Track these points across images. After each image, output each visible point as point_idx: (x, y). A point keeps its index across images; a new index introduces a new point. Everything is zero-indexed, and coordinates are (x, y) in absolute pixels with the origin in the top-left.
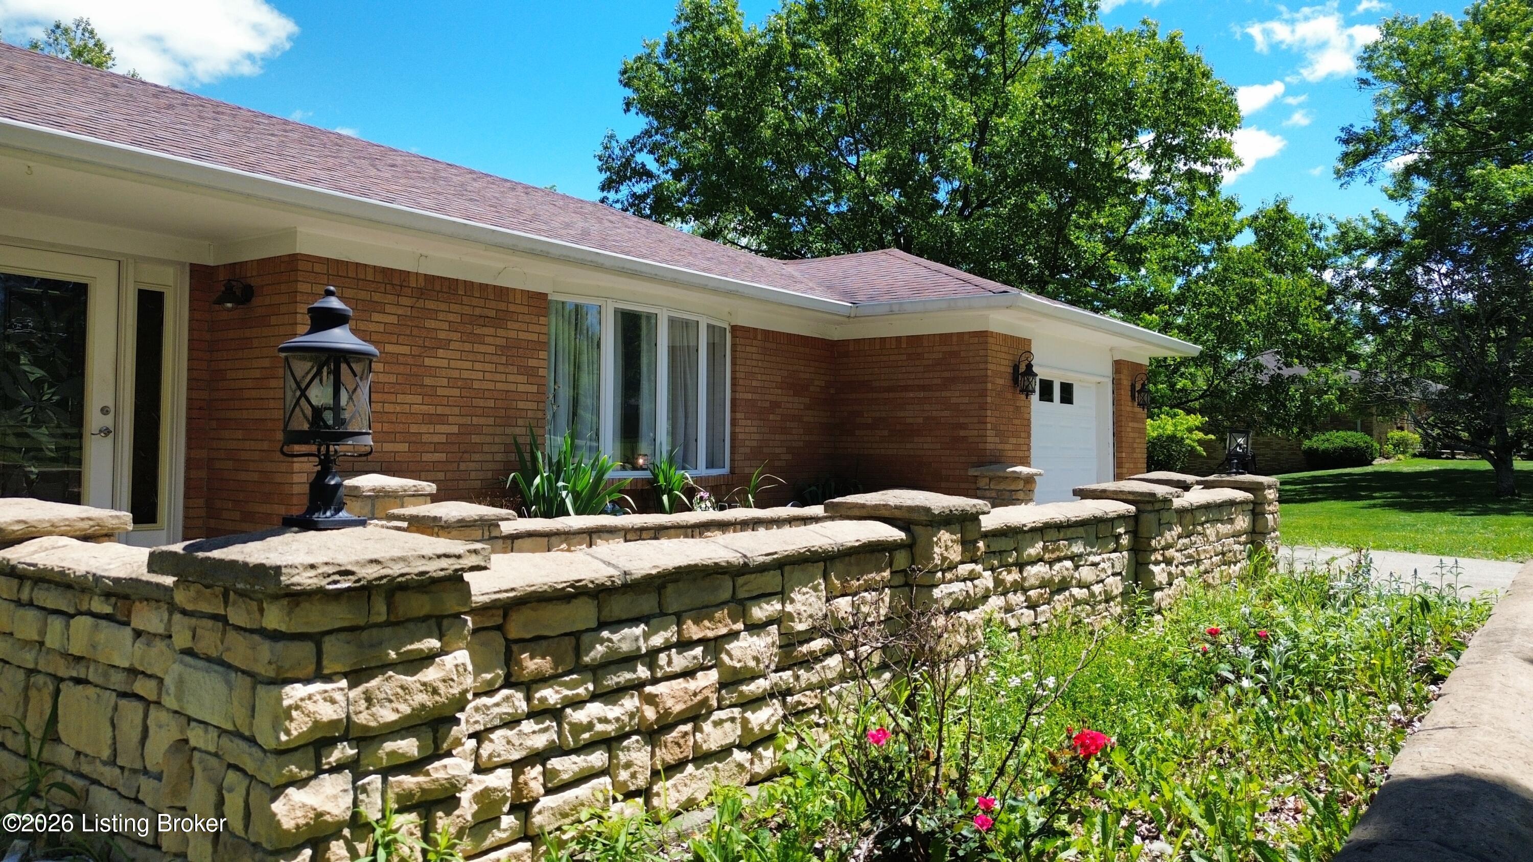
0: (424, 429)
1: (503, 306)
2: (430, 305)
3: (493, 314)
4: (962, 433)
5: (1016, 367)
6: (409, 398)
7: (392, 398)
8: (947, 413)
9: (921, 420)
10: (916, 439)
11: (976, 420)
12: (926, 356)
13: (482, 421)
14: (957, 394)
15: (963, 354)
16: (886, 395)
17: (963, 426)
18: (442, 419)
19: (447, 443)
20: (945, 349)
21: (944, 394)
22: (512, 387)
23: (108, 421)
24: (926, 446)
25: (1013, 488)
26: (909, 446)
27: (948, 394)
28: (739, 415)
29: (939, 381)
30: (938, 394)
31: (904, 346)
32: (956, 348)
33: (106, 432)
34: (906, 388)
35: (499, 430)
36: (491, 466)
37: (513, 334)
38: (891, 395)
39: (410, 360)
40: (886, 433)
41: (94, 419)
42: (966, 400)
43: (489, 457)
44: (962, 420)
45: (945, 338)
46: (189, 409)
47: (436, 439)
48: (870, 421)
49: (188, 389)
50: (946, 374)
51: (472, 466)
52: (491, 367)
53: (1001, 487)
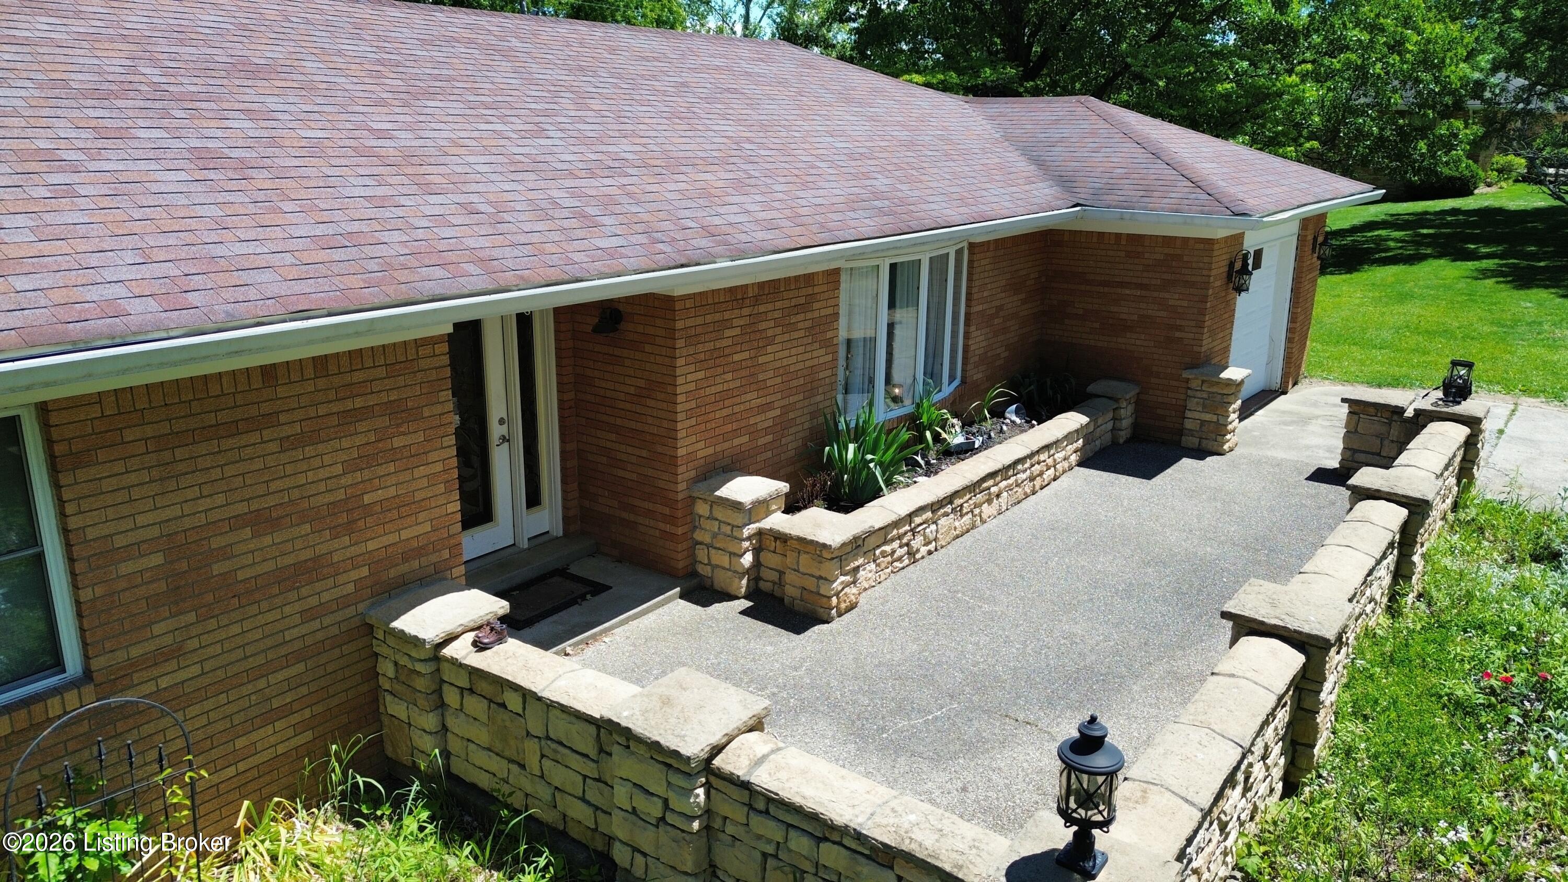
0: (758, 419)
1: (810, 291)
2: (762, 308)
3: (802, 300)
4: (1178, 334)
5: (1231, 265)
6: (749, 396)
7: (737, 400)
8: (1163, 314)
9: (1135, 317)
10: (1128, 335)
11: (1193, 323)
12: (1147, 255)
13: (796, 398)
14: (1177, 296)
15: (1185, 259)
16: (1101, 289)
17: (1179, 328)
18: (768, 406)
19: (774, 425)
20: (1166, 251)
21: (1162, 295)
22: (816, 362)
23: (503, 430)
24: (1138, 342)
25: (1225, 392)
26: (1120, 340)
27: (1166, 295)
28: (973, 328)
29: (1159, 282)
30: (1156, 294)
31: (1124, 242)
32: (1179, 252)
33: (504, 439)
34: (1122, 285)
35: (806, 402)
36: (801, 435)
37: (816, 314)
38: (1106, 289)
39: (749, 363)
40: (1097, 325)
41: (496, 431)
42: (1185, 304)
43: (800, 427)
44: (1178, 322)
45: (1168, 241)
46: (561, 408)
47: (766, 425)
48: (1081, 312)
49: (558, 391)
50: (1166, 276)
51: (790, 438)
52: (801, 350)
53: (1214, 389)
